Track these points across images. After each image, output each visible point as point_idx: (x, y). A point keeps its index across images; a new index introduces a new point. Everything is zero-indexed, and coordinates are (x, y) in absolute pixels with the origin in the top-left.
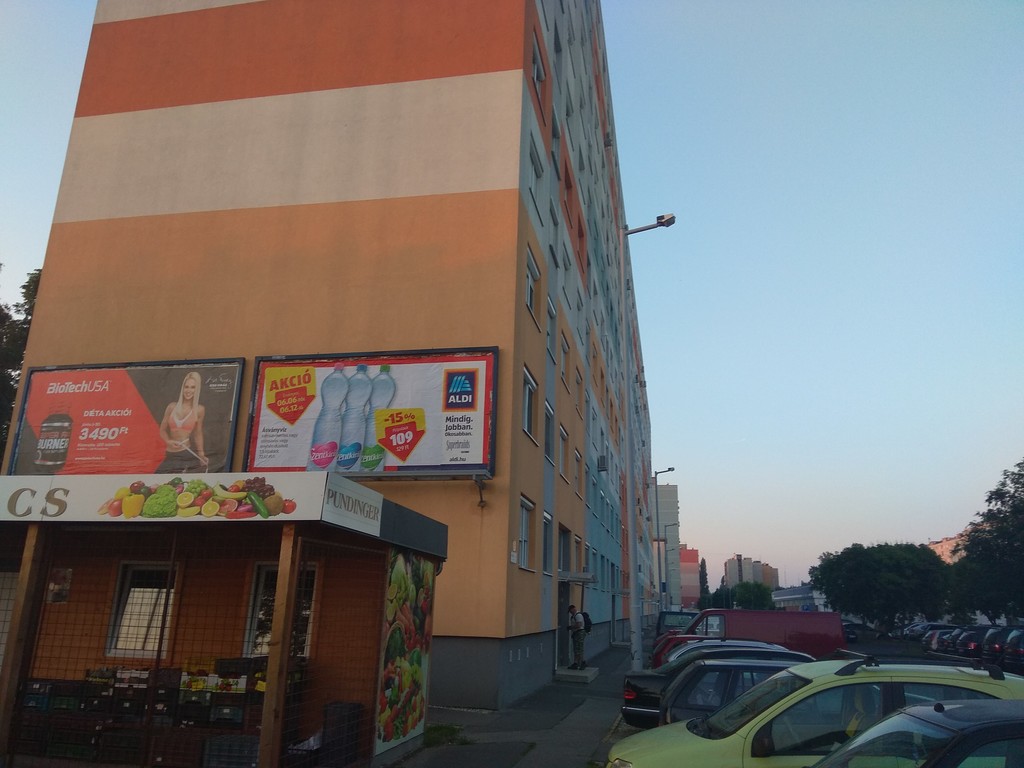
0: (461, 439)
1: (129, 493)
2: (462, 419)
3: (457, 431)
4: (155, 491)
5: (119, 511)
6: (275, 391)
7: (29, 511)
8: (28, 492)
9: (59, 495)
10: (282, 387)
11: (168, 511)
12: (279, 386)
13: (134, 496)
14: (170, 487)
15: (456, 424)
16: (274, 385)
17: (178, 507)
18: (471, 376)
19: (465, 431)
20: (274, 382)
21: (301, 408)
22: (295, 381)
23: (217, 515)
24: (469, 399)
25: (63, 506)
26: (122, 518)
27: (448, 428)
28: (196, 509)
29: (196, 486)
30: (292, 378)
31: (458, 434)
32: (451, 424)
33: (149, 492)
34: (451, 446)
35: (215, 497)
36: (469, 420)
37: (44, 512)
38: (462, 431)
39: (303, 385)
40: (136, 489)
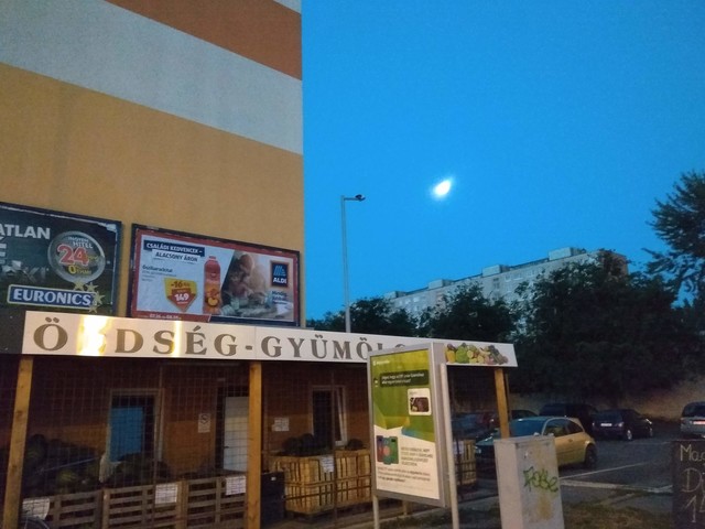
4: (458, 351)
11: (466, 360)
13: (451, 351)
17: (469, 358)
18: (285, 266)
28: (475, 360)
33: (455, 350)
40: (450, 348)
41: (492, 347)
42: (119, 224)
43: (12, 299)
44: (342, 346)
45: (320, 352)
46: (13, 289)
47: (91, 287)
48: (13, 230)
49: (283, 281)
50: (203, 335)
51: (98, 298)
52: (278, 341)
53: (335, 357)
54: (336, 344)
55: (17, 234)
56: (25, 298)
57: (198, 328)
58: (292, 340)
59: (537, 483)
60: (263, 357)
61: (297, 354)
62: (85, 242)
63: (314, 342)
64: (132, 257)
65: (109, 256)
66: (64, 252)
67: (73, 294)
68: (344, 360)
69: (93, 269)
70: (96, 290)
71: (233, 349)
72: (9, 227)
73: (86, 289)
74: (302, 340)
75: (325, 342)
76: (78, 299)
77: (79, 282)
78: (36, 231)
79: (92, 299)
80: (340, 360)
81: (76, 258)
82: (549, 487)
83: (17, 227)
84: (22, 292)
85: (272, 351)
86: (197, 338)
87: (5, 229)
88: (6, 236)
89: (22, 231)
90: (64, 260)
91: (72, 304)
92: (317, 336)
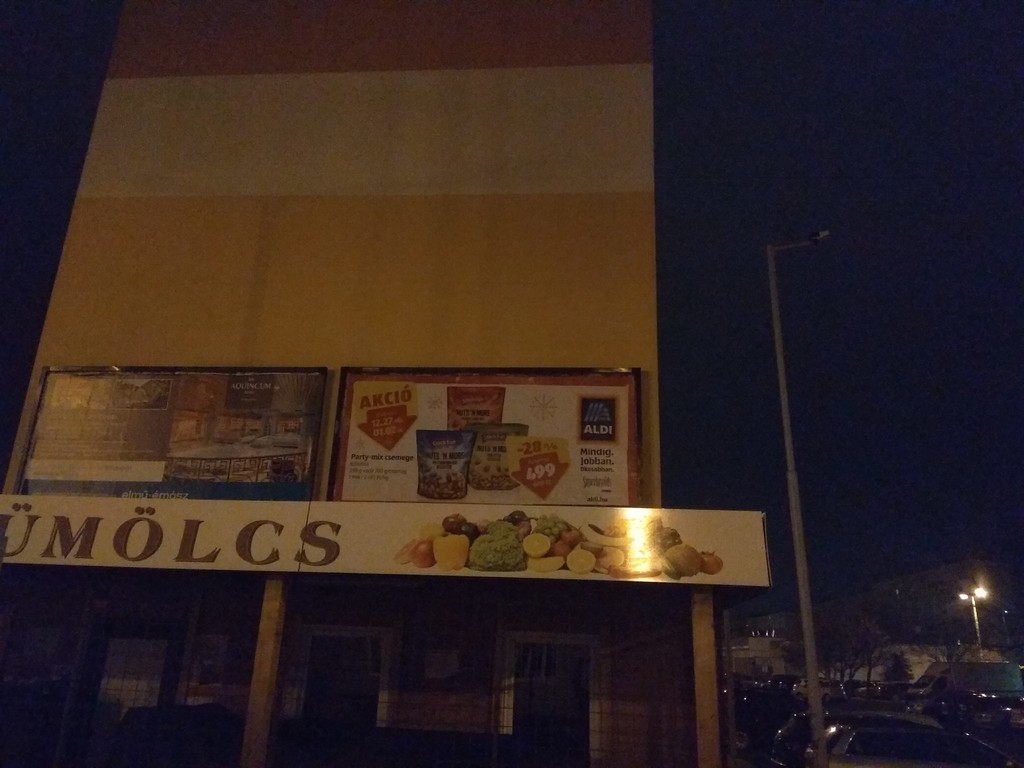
0: (601, 475)
1: (442, 530)
2: (601, 452)
3: (595, 466)
4: (485, 532)
5: (430, 559)
6: (366, 409)
7: (275, 556)
8: (272, 527)
9: (324, 532)
10: (375, 404)
11: (512, 562)
12: (372, 403)
13: (452, 538)
14: (510, 525)
15: (593, 457)
16: (365, 401)
17: (526, 556)
18: (610, 404)
19: (606, 466)
20: (365, 399)
21: (401, 430)
22: (392, 398)
23: (594, 571)
24: (608, 430)
25: (333, 551)
26: (435, 571)
27: (584, 461)
28: (557, 561)
29: (550, 524)
30: (388, 394)
31: (597, 470)
32: (585, 457)
33: (474, 533)
34: (588, 483)
35: (585, 544)
36: (608, 453)
37: (301, 557)
38: (600, 466)
39: (401, 403)
40: (453, 526)
42: (323, 371)
49: (605, 430)
64: (339, 417)
68: (72, 560)
75: (32, 520)
80: (59, 560)
92: (17, 507)
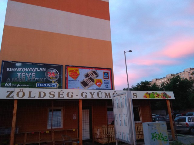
1: (146, 94)
4: (150, 94)
5: (146, 97)
9: (135, 94)
10: (72, 72)
11: (154, 97)
15: (106, 81)
18: (108, 73)
28: (158, 97)
35: (160, 95)
39: (76, 72)
41: (165, 93)
42: (62, 65)
43: (37, 86)
44: (108, 94)
45: (100, 96)
46: (37, 84)
47: (56, 82)
48: (37, 69)
50: (63, 92)
51: (58, 85)
52: (86, 93)
53: (105, 97)
54: (106, 94)
55: (38, 70)
56: (40, 86)
57: (62, 90)
58: (91, 93)
59: (157, 138)
60: (82, 98)
61: (92, 97)
62: (54, 71)
63: (98, 93)
64: (66, 74)
65: (60, 74)
66: (49, 74)
67: (52, 84)
68: (108, 98)
69: (56, 77)
70: (57, 83)
71: (72, 96)
72: (36, 69)
73: (55, 82)
74: (94, 93)
76: (53, 85)
77: (53, 81)
78: (42, 69)
79: (56, 85)
81: (52, 75)
82: (163, 139)
83: (38, 69)
84: (40, 84)
85: (84, 96)
86: (61, 93)
87: (35, 69)
88: (35, 71)
89: (39, 69)
90: (50, 76)
91: (52, 87)
92: (99, 91)
